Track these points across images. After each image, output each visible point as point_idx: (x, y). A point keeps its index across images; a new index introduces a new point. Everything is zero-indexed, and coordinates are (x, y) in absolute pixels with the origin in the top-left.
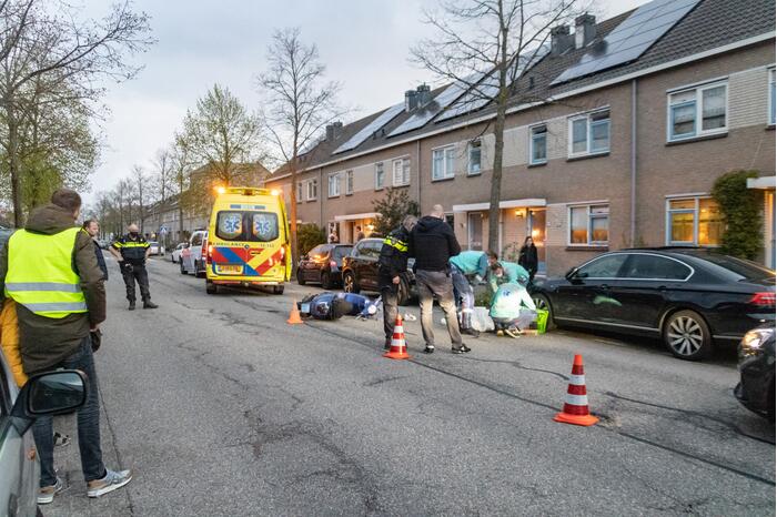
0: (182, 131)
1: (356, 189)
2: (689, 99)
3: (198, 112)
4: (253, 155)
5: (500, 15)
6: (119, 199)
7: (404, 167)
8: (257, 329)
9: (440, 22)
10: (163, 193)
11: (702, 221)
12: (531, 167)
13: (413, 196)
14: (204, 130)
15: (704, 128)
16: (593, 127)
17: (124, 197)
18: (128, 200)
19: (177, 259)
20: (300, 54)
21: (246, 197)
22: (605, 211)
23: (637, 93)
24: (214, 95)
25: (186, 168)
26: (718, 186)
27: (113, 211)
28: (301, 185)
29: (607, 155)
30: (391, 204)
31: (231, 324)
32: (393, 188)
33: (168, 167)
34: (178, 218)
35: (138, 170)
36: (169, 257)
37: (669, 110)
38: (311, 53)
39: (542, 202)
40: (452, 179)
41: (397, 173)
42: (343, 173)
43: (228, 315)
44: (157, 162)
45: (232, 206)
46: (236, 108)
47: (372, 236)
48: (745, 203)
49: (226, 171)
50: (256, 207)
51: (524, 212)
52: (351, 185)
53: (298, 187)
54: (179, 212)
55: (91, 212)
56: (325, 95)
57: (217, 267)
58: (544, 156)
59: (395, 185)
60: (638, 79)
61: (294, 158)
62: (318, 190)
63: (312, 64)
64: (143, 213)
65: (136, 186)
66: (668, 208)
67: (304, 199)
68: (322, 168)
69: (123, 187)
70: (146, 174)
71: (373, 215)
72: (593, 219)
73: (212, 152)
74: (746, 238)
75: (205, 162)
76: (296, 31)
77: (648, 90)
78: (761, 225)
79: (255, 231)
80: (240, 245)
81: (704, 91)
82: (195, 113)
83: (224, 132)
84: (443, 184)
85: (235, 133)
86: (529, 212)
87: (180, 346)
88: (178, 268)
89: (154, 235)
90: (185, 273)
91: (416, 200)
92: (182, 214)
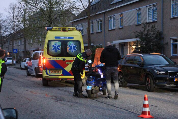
1: (125, 24)
4: (66, 6)
7: (154, 11)
8: (72, 104)
10: (14, 29)
13: (158, 28)
19: (23, 67)
21: (63, 32)
25: (27, 14)
28: (93, 23)
30: (146, 32)
31: (58, 101)
32: (147, 23)
33: (16, 14)
34: (23, 43)
36: (19, 66)
41: (149, 14)
42: (117, 16)
43: (56, 97)
44: (10, 11)
45: (56, 37)
47: (134, 52)
49: (50, 16)
50: (69, 38)
52: (121, 22)
53: (91, 24)
54: (23, 40)
57: (48, 71)
59: (148, 21)
61: (89, 7)
62: (103, 27)
67: (95, 31)
68: (105, 12)
71: (134, 40)
73: (42, 5)
75: (38, 11)
79: (68, 51)
80: (61, 58)
87: (33, 112)
88: (25, 72)
89: (8, 54)
90: (29, 75)
91: (161, 30)
92: (25, 41)
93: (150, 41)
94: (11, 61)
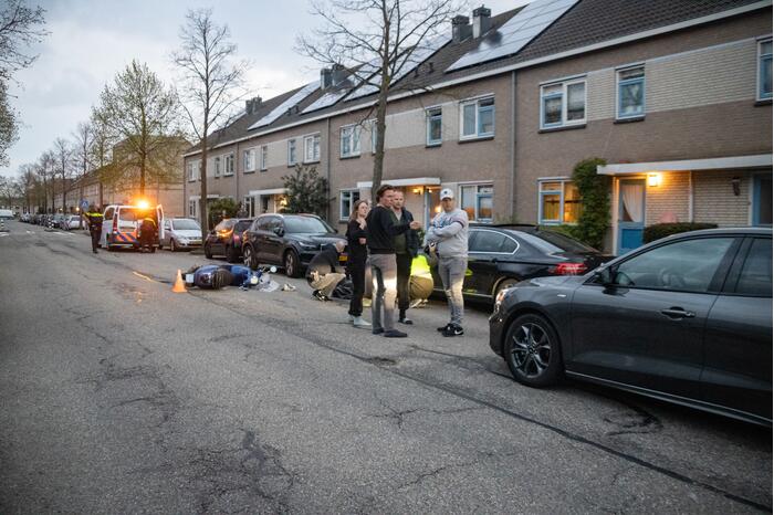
0: (100, 105)
1: (270, 164)
2: (557, 92)
3: (116, 87)
4: (170, 130)
5: (383, 9)
6: (42, 172)
7: (315, 144)
9: (328, 14)
10: (85, 167)
11: (567, 202)
12: (428, 147)
13: (322, 172)
14: (122, 105)
15: (569, 119)
16: (481, 112)
17: (47, 170)
18: (51, 173)
20: (211, 35)
22: (490, 190)
23: (516, 84)
24: (132, 70)
26: (576, 170)
27: (37, 184)
29: (492, 139)
30: (301, 179)
32: (304, 164)
33: (89, 140)
35: (61, 143)
37: (542, 101)
38: (224, 32)
39: (436, 181)
40: (358, 157)
41: (308, 149)
42: (258, 148)
44: (79, 136)
46: (153, 83)
48: (597, 187)
49: (143, 145)
51: (421, 190)
52: (265, 161)
54: (99, 186)
55: (16, 185)
56: (236, 73)
58: (439, 138)
59: (306, 161)
60: (517, 71)
62: (235, 166)
63: (224, 43)
64: (66, 186)
65: (59, 159)
66: (540, 191)
67: (221, 173)
68: (238, 143)
69: (47, 160)
70: (69, 148)
71: (283, 190)
72: (480, 198)
73: (130, 127)
74: (597, 218)
75: (123, 137)
76: (209, 12)
77: (525, 81)
78: (609, 207)
81: (569, 86)
82: (113, 86)
83: (142, 106)
84: (349, 162)
85: (152, 109)
86: (426, 190)
89: (78, 209)
91: (326, 177)
92: (101, 187)
93: (307, 195)
94: (78, 222)
